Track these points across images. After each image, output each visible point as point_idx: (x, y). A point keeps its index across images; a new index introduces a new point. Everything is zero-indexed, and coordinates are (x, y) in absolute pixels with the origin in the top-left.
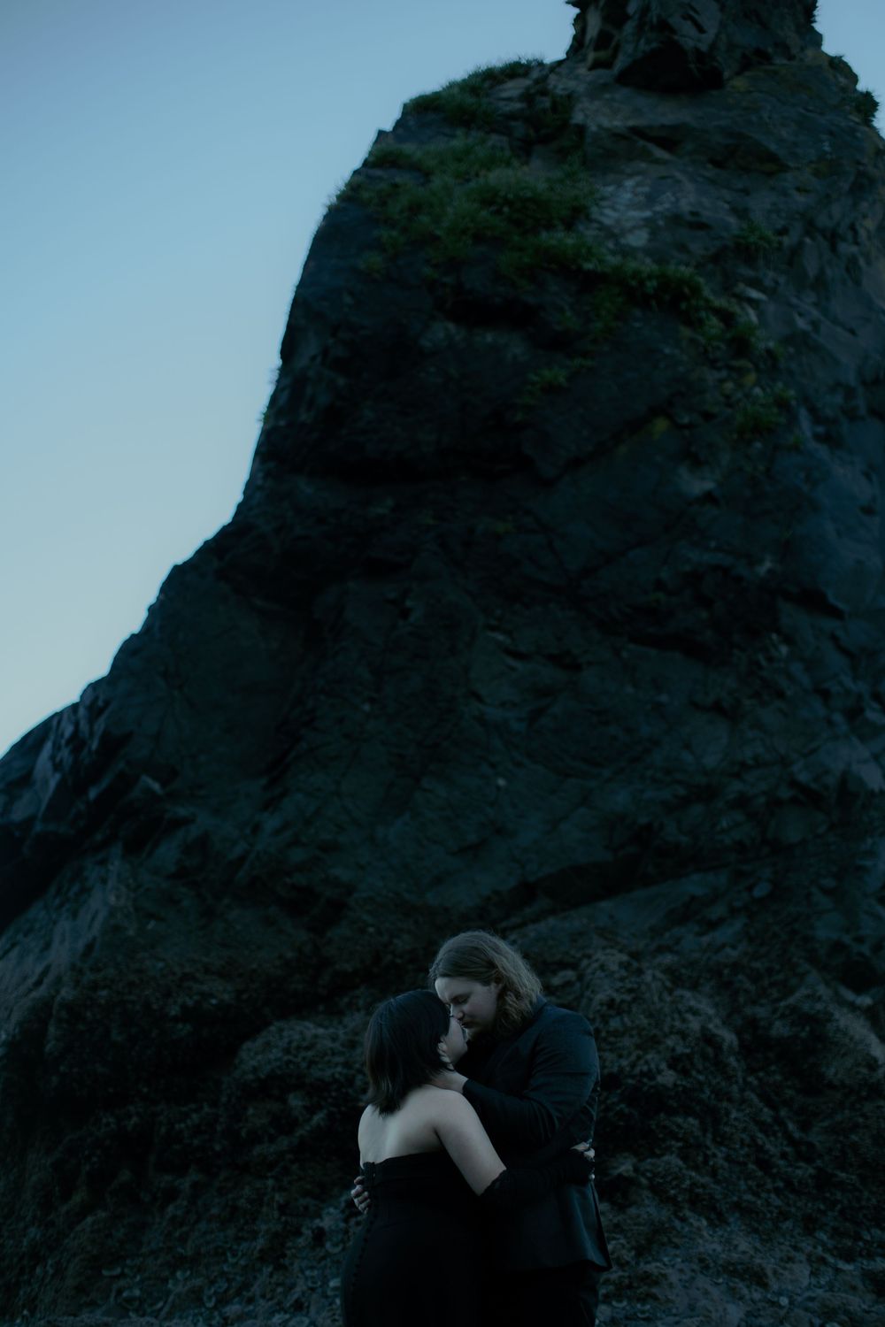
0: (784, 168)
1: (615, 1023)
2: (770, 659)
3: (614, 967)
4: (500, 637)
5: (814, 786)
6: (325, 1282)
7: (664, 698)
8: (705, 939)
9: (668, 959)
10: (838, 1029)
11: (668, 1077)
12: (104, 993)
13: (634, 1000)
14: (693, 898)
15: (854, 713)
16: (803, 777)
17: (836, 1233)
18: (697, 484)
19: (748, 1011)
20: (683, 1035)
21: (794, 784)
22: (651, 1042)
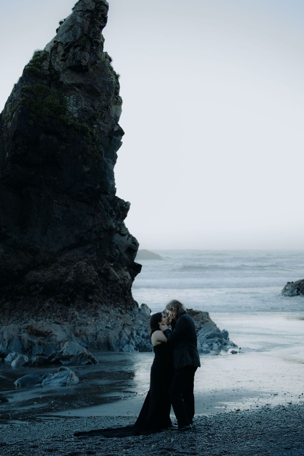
0: (101, 95)
1: (86, 275)
2: (99, 205)
3: (84, 266)
4: (56, 201)
5: (106, 229)
6: (52, 314)
7: (82, 212)
8: (91, 256)
9: (86, 260)
10: (111, 271)
11: (94, 283)
12: (2, 267)
13: (88, 271)
14: (89, 249)
15: (111, 213)
16: (104, 227)
17: (114, 304)
18: (87, 169)
19: (98, 268)
20: (94, 276)
21: (103, 228)
22: (91, 278)
